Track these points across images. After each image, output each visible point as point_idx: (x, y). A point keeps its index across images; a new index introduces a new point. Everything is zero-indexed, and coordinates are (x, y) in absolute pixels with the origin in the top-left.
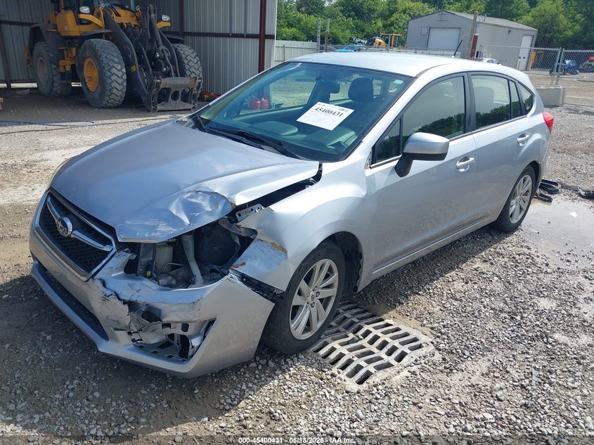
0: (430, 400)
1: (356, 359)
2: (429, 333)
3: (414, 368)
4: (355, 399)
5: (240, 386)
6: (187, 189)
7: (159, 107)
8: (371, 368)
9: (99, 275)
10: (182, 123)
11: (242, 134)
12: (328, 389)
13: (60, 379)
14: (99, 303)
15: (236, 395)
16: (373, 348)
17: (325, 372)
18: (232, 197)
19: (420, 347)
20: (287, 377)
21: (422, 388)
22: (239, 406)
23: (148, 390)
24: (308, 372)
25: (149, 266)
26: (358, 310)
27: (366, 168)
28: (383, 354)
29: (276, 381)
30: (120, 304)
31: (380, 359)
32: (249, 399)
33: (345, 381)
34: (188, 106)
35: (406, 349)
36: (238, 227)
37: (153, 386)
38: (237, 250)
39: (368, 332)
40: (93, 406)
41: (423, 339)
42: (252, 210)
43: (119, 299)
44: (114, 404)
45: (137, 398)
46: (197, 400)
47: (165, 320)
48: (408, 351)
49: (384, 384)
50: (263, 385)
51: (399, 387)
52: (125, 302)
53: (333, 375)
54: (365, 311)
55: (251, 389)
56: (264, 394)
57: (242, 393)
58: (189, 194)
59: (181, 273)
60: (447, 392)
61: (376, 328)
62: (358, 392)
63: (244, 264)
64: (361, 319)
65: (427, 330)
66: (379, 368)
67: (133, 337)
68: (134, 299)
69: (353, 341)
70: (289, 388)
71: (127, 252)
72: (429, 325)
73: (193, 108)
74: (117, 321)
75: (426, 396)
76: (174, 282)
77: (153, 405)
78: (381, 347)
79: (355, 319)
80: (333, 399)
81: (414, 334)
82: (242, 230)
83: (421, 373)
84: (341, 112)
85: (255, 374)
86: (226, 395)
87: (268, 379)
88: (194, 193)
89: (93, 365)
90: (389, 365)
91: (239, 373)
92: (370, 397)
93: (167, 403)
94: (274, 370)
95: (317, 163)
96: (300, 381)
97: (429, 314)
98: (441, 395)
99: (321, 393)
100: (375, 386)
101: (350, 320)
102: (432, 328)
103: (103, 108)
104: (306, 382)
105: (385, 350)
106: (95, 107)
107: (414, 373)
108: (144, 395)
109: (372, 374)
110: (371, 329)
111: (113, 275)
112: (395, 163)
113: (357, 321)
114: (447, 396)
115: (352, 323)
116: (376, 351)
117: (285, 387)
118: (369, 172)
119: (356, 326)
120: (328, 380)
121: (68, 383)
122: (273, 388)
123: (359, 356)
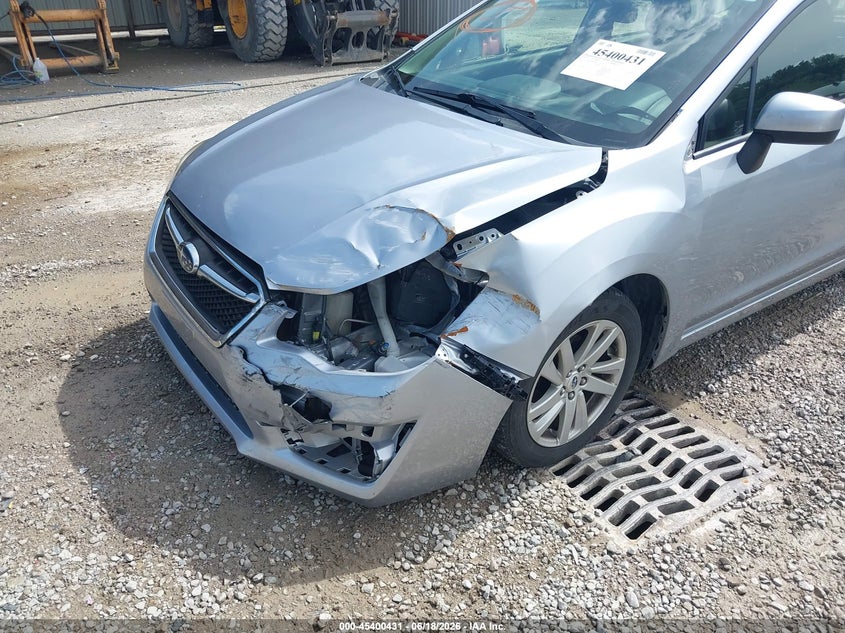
0: (761, 579)
1: (627, 491)
2: (758, 449)
3: (731, 516)
4: (624, 567)
5: (429, 529)
6: (376, 203)
7: (335, 58)
8: (653, 509)
9: (238, 340)
10: (368, 81)
11: (466, 98)
12: (577, 544)
13: (157, 497)
14: (238, 383)
15: (422, 545)
16: (658, 472)
17: (573, 512)
18: (448, 218)
19: (741, 474)
20: (508, 517)
21: (746, 554)
22: (427, 566)
23: (284, 526)
24: (545, 511)
25: (316, 324)
26: (635, 401)
27: (686, 159)
28: (674, 484)
29: (489, 525)
30: (268, 388)
31: (670, 493)
32: (443, 553)
33: (606, 530)
34: (377, 55)
35: (716, 476)
36: (458, 267)
37: (292, 518)
38: (455, 303)
39: (650, 443)
40: (200, 546)
41: (749, 461)
42: (481, 239)
43: (268, 381)
44: (231, 546)
45: (266, 540)
46: (360, 550)
47: (336, 419)
48: (720, 482)
49: (675, 541)
50: (468, 529)
51: (703, 551)
52: (276, 387)
53: (586, 519)
54: (647, 404)
55: (447, 535)
56: (469, 546)
57: (432, 542)
58: (379, 212)
59: (366, 336)
60: (792, 566)
61: (665, 436)
62: (629, 554)
63: (465, 329)
64: (639, 418)
65: (755, 445)
66: (668, 510)
67: (289, 436)
68: (289, 382)
69: (622, 458)
70: (510, 538)
71: (282, 305)
72: (759, 435)
73: (385, 57)
74: (265, 413)
75: (752, 572)
76: (354, 352)
77: (289, 553)
78: (672, 472)
79: (628, 419)
80: (584, 563)
81: (731, 450)
82: (464, 272)
83: (744, 526)
84: (642, 57)
85: (456, 509)
86: (407, 544)
87: (476, 519)
88: (386, 210)
89: (206, 476)
90: (685, 506)
91: (429, 505)
92: (649, 566)
93: (312, 551)
94: (486, 504)
95: (598, 150)
96: (530, 527)
97: (760, 413)
98: (781, 571)
99: (565, 552)
100: (661, 544)
101: (619, 419)
102: (765, 441)
103: (256, 62)
104: (540, 530)
105: (680, 476)
106: (245, 62)
107: (729, 525)
108: (277, 534)
109: (655, 520)
110: (656, 438)
111: (259, 342)
112: (738, 148)
113: (631, 421)
114: (791, 575)
115: (623, 426)
116: (663, 477)
117: (504, 536)
118: (692, 166)
119: (629, 430)
120: (578, 527)
121: (166, 504)
122: (483, 536)
123: (634, 487)
